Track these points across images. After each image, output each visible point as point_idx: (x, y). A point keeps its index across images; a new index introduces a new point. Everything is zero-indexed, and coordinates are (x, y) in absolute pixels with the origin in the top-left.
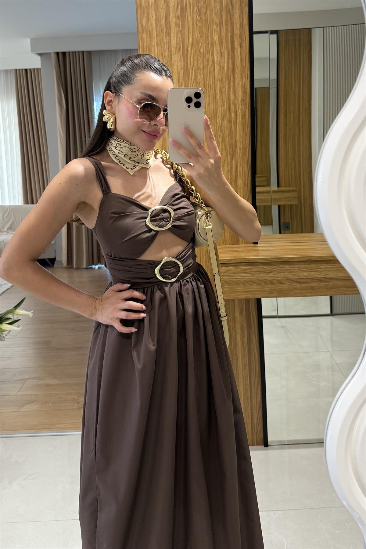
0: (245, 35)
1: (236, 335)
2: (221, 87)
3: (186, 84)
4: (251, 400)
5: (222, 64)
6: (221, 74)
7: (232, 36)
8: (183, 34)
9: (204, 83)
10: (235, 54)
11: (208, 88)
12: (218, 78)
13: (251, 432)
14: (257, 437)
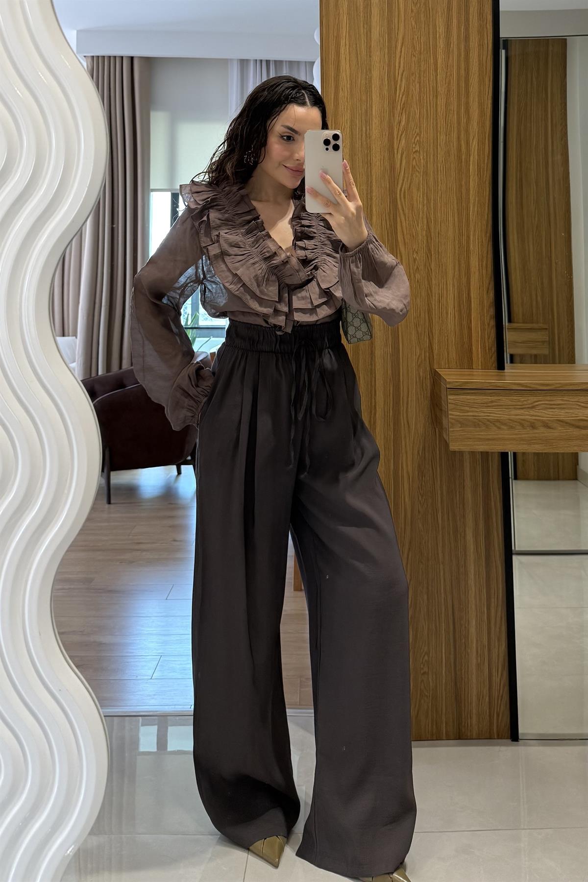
0: (487, 28)
1: (465, 531)
2: (446, 104)
3: (392, 97)
4: (489, 650)
5: (449, 69)
6: (446, 85)
7: (467, 29)
8: (390, 22)
9: (420, 97)
10: (471, 55)
11: (425, 104)
12: (442, 90)
13: (488, 711)
14: (500, 721)
